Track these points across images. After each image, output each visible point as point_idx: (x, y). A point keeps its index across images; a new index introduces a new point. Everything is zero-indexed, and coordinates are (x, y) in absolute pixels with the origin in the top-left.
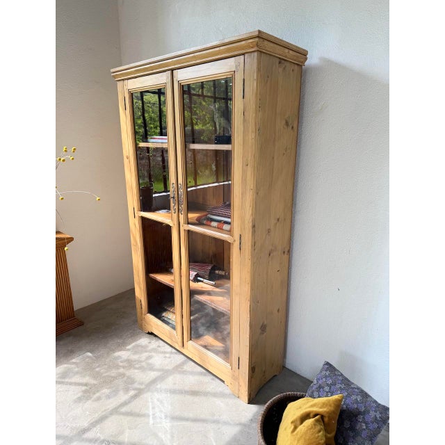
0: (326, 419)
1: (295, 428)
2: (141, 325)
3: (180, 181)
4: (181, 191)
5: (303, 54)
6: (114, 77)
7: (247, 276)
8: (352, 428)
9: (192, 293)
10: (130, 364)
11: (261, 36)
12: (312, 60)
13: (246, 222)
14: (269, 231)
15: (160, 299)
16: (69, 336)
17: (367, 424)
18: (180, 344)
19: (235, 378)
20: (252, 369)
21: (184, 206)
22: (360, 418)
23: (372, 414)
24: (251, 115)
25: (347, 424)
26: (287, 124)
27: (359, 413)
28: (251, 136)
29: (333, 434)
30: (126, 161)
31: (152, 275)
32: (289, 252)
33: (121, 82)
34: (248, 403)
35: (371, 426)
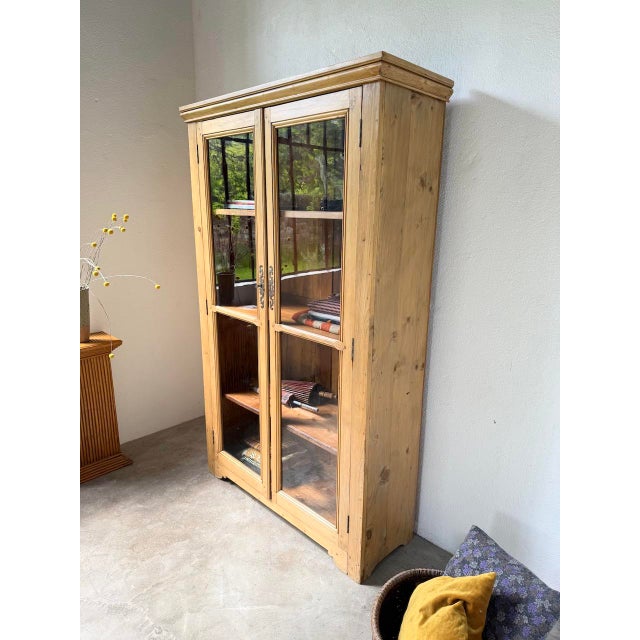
0: (470, 608)
1: (426, 618)
2: (213, 467)
3: (271, 263)
4: (273, 277)
5: (448, 85)
6: (184, 117)
7: (362, 398)
8: (509, 623)
9: (285, 422)
11: (385, 59)
12: (460, 94)
13: (362, 321)
14: (394, 335)
15: (240, 430)
17: (529, 616)
18: (267, 495)
20: (367, 534)
21: (275, 298)
22: (521, 608)
23: (538, 602)
24: (371, 171)
25: (501, 617)
26: (423, 183)
27: (520, 601)
28: (371, 199)
29: (480, 630)
30: (197, 235)
31: (229, 396)
32: (424, 366)
33: (193, 125)
34: (361, 584)
35: (536, 621)
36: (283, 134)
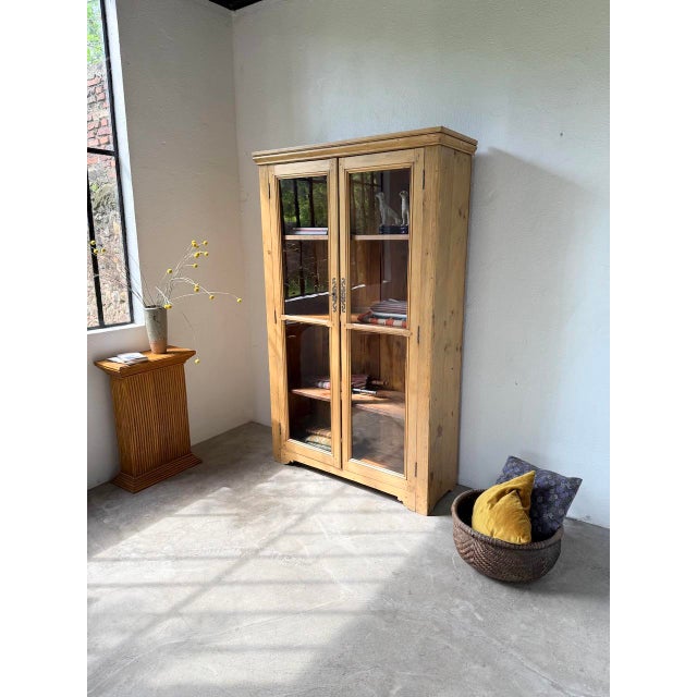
1: (492, 506)
3: (343, 275)
4: (345, 286)
5: (473, 144)
6: (256, 161)
7: (426, 369)
8: (546, 501)
9: (354, 404)
10: (279, 494)
11: (443, 132)
14: (445, 323)
15: (307, 418)
16: (190, 473)
17: (558, 494)
18: (338, 466)
19: (412, 489)
21: (346, 304)
22: (552, 491)
23: (563, 485)
25: (540, 499)
26: (460, 213)
27: (551, 487)
28: (432, 226)
29: (528, 508)
30: (266, 256)
31: (296, 391)
33: (265, 168)
34: (428, 515)
35: (563, 496)
36: (356, 178)
